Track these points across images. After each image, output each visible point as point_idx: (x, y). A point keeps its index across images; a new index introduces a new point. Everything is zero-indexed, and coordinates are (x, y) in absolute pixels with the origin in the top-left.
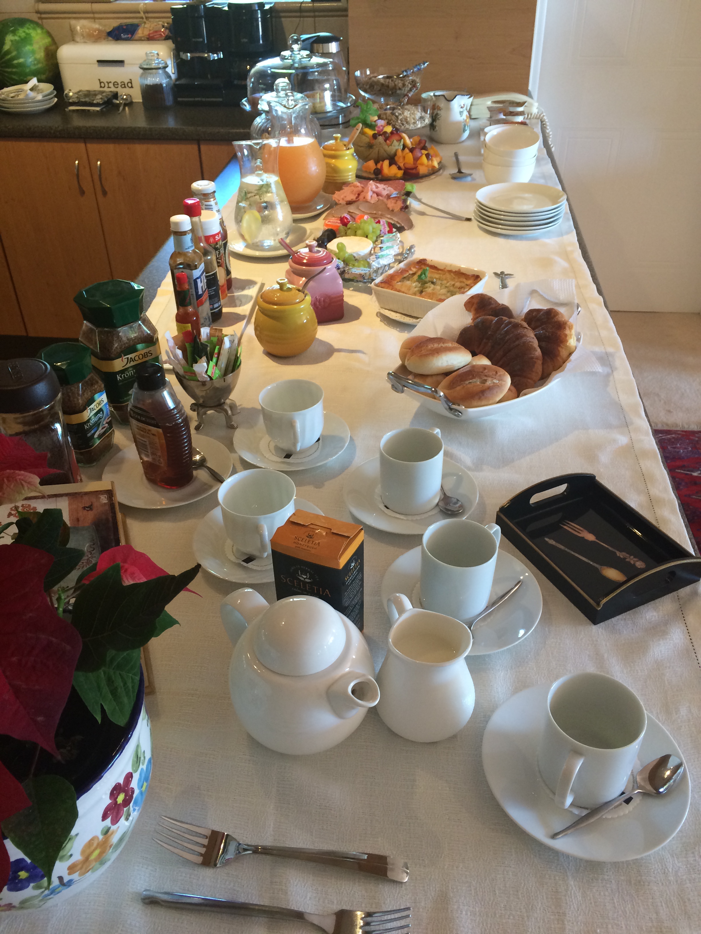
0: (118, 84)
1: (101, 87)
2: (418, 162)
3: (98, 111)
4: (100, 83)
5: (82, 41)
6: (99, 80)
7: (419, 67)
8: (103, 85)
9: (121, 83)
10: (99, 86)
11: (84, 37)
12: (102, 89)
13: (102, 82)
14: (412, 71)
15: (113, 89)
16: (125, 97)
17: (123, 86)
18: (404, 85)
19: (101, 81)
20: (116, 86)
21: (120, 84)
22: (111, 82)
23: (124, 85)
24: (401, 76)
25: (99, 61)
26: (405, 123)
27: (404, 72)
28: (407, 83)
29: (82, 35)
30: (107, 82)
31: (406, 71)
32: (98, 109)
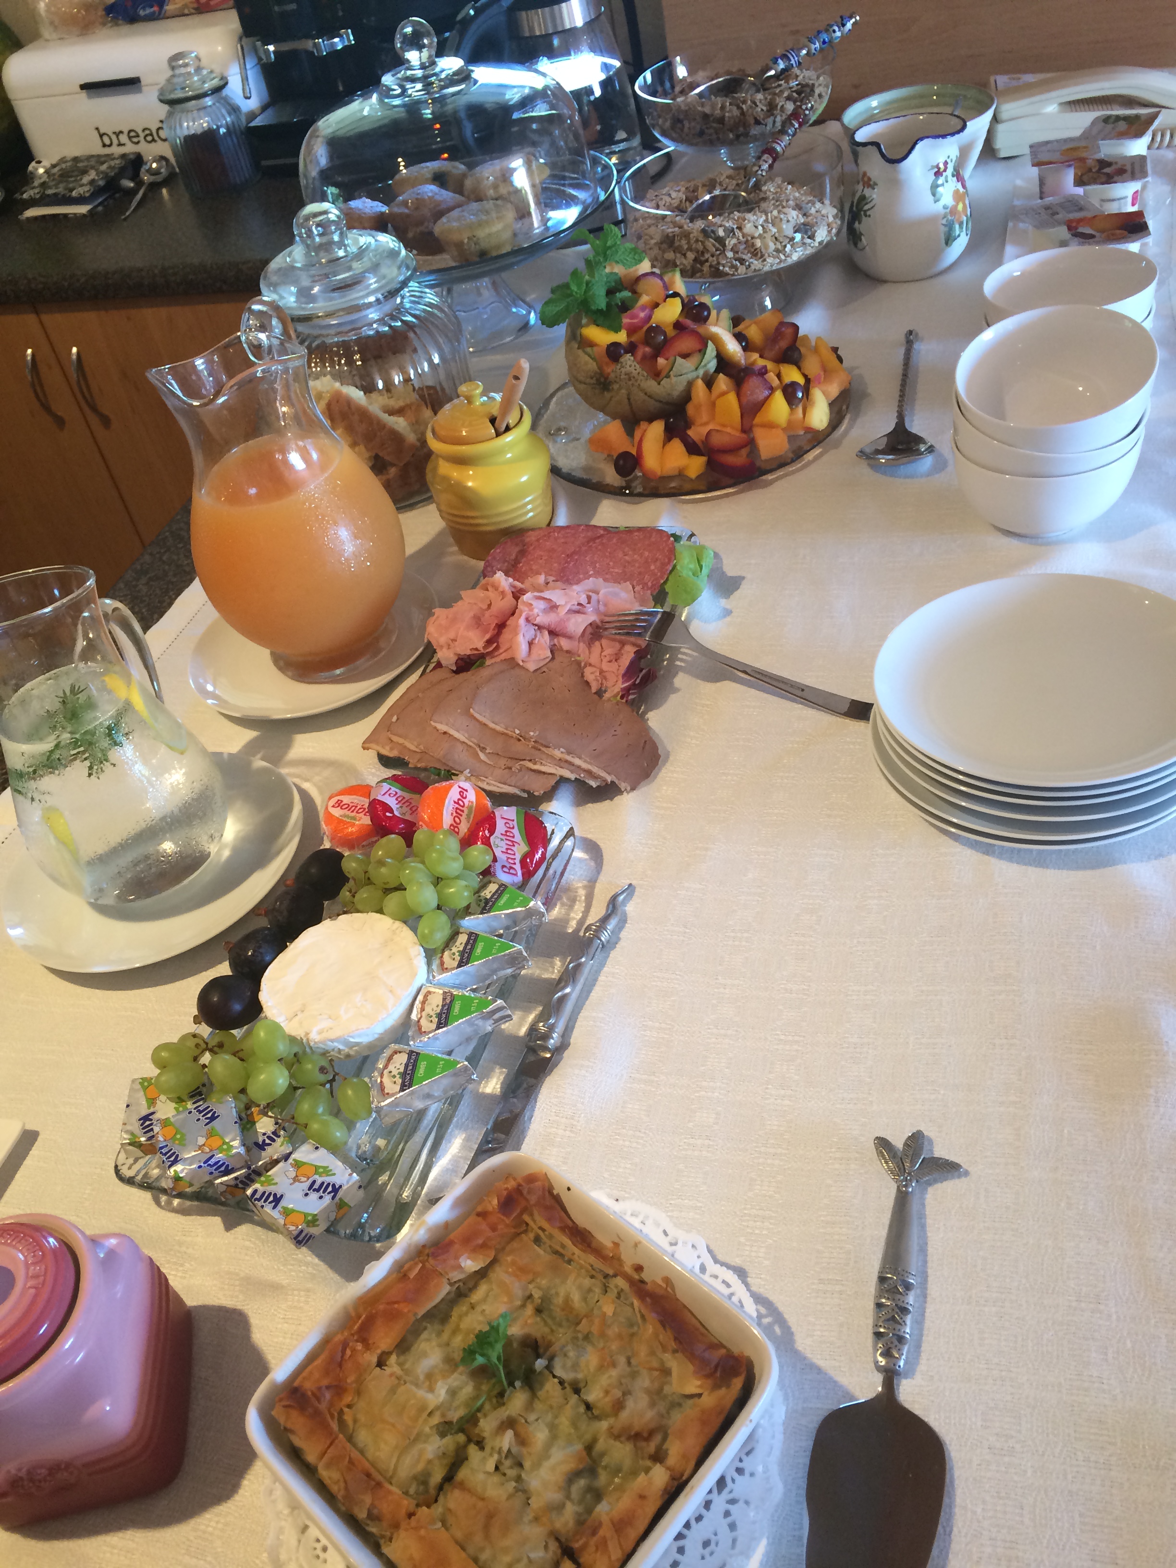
0: (138, 136)
1: (104, 145)
2: (758, 420)
3: (84, 216)
4: (101, 136)
5: (54, 36)
6: (97, 129)
7: (825, 36)
8: (107, 142)
9: (144, 130)
10: (101, 144)
11: (56, 27)
12: (107, 151)
13: (104, 134)
14: (804, 52)
15: (129, 148)
16: (154, 165)
17: (149, 138)
18: (772, 107)
19: (102, 131)
20: (135, 140)
21: (142, 135)
22: (121, 132)
23: (151, 135)
24: (772, 73)
25: (85, 87)
26: (747, 257)
27: (780, 61)
28: (780, 101)
29: (52, 23)
30: (114, 133)
31: (785, 57)
32: (83, 209)
